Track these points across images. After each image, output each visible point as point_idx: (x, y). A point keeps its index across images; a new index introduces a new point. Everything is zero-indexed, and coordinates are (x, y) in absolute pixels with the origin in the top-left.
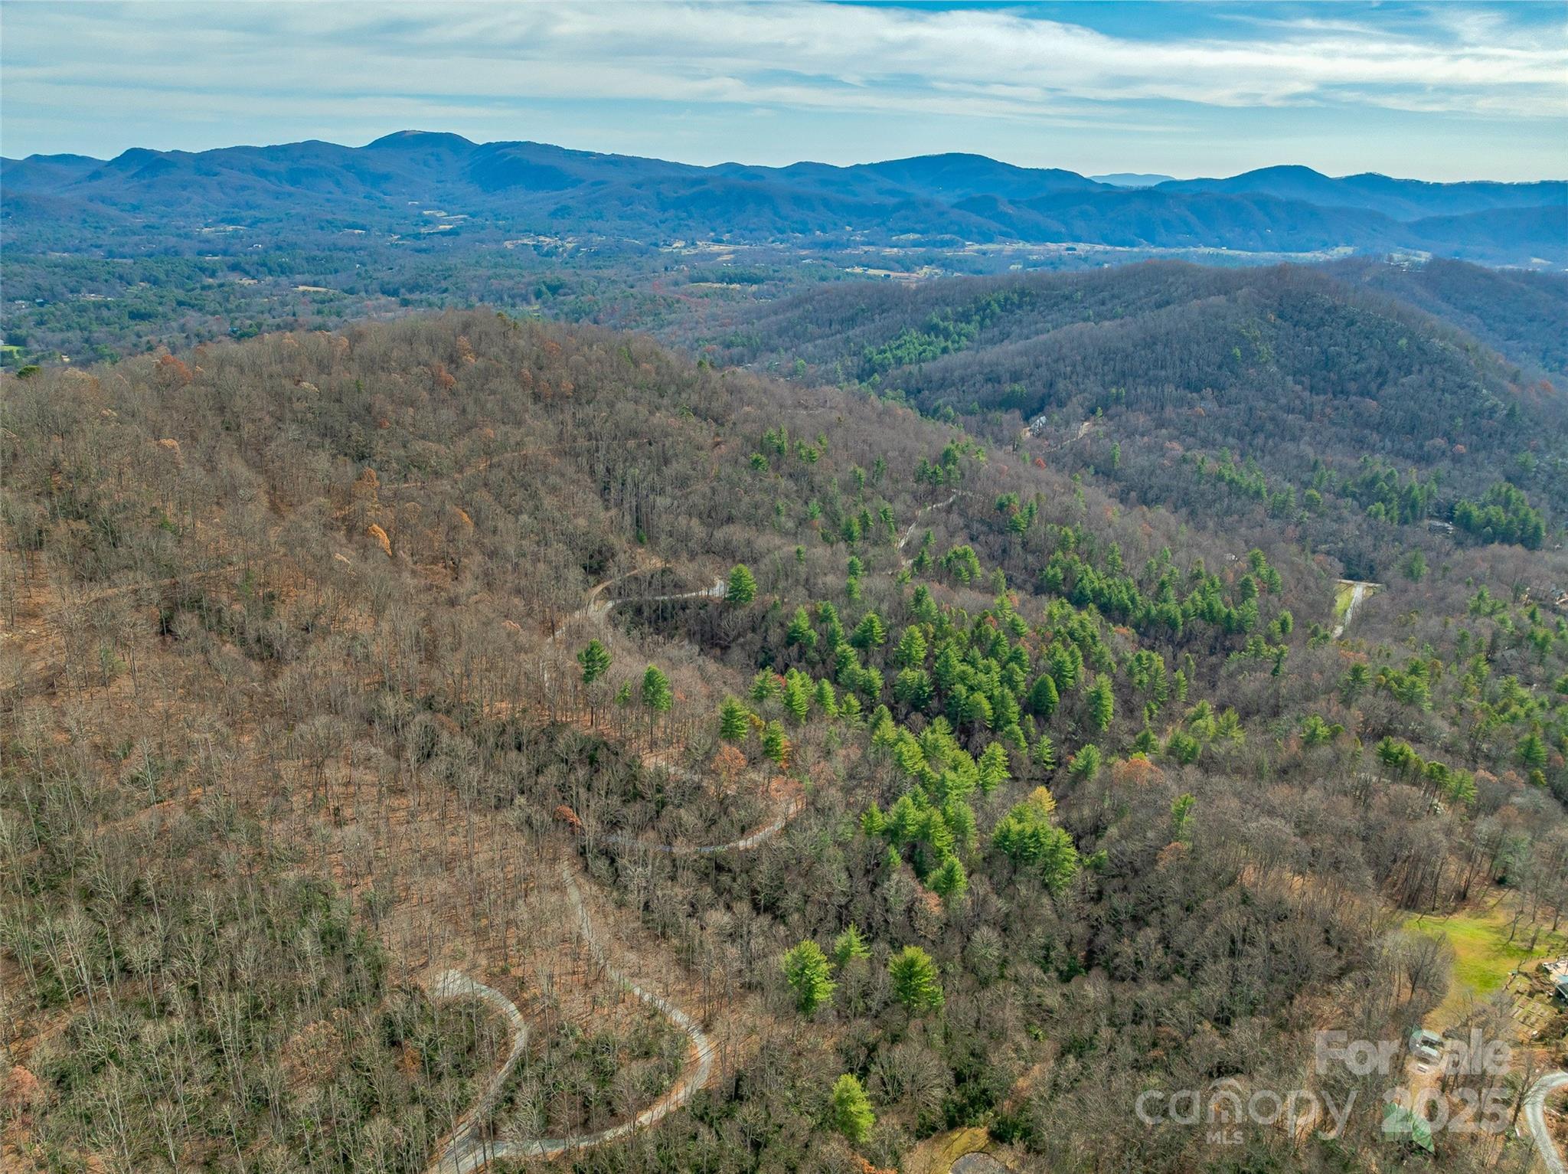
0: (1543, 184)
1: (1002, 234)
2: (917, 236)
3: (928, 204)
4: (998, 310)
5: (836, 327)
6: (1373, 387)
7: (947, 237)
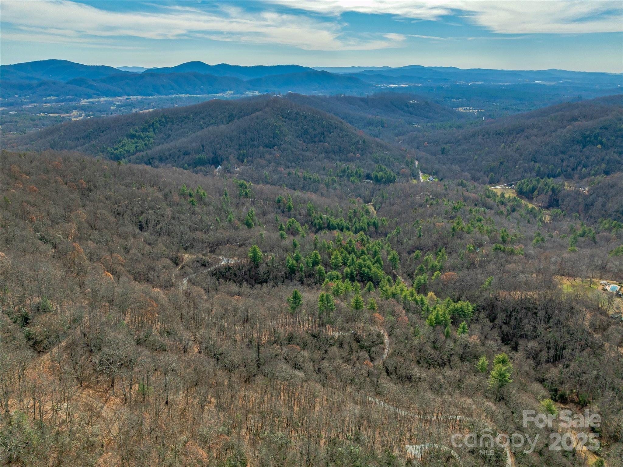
0: (278, 66)
1: (95, 94)
2: (55, 98)
3: (54, 83)
4: (159, 125)
5: (82, 141)
6: (322, 138)
7: (71, 97)
